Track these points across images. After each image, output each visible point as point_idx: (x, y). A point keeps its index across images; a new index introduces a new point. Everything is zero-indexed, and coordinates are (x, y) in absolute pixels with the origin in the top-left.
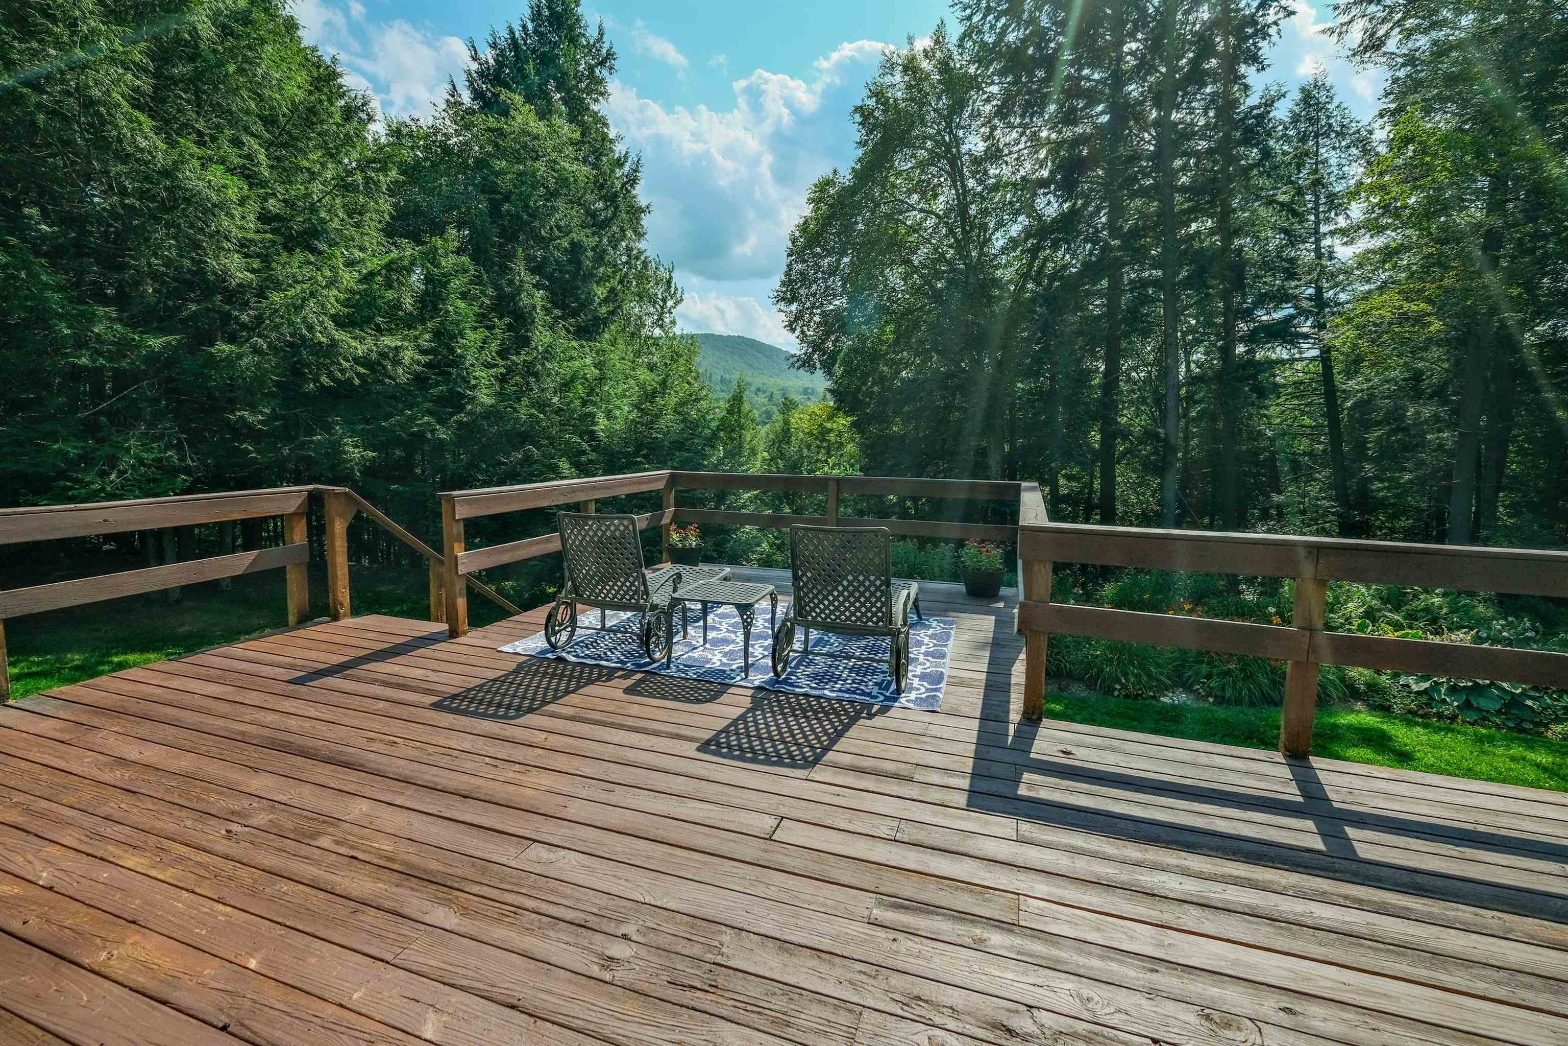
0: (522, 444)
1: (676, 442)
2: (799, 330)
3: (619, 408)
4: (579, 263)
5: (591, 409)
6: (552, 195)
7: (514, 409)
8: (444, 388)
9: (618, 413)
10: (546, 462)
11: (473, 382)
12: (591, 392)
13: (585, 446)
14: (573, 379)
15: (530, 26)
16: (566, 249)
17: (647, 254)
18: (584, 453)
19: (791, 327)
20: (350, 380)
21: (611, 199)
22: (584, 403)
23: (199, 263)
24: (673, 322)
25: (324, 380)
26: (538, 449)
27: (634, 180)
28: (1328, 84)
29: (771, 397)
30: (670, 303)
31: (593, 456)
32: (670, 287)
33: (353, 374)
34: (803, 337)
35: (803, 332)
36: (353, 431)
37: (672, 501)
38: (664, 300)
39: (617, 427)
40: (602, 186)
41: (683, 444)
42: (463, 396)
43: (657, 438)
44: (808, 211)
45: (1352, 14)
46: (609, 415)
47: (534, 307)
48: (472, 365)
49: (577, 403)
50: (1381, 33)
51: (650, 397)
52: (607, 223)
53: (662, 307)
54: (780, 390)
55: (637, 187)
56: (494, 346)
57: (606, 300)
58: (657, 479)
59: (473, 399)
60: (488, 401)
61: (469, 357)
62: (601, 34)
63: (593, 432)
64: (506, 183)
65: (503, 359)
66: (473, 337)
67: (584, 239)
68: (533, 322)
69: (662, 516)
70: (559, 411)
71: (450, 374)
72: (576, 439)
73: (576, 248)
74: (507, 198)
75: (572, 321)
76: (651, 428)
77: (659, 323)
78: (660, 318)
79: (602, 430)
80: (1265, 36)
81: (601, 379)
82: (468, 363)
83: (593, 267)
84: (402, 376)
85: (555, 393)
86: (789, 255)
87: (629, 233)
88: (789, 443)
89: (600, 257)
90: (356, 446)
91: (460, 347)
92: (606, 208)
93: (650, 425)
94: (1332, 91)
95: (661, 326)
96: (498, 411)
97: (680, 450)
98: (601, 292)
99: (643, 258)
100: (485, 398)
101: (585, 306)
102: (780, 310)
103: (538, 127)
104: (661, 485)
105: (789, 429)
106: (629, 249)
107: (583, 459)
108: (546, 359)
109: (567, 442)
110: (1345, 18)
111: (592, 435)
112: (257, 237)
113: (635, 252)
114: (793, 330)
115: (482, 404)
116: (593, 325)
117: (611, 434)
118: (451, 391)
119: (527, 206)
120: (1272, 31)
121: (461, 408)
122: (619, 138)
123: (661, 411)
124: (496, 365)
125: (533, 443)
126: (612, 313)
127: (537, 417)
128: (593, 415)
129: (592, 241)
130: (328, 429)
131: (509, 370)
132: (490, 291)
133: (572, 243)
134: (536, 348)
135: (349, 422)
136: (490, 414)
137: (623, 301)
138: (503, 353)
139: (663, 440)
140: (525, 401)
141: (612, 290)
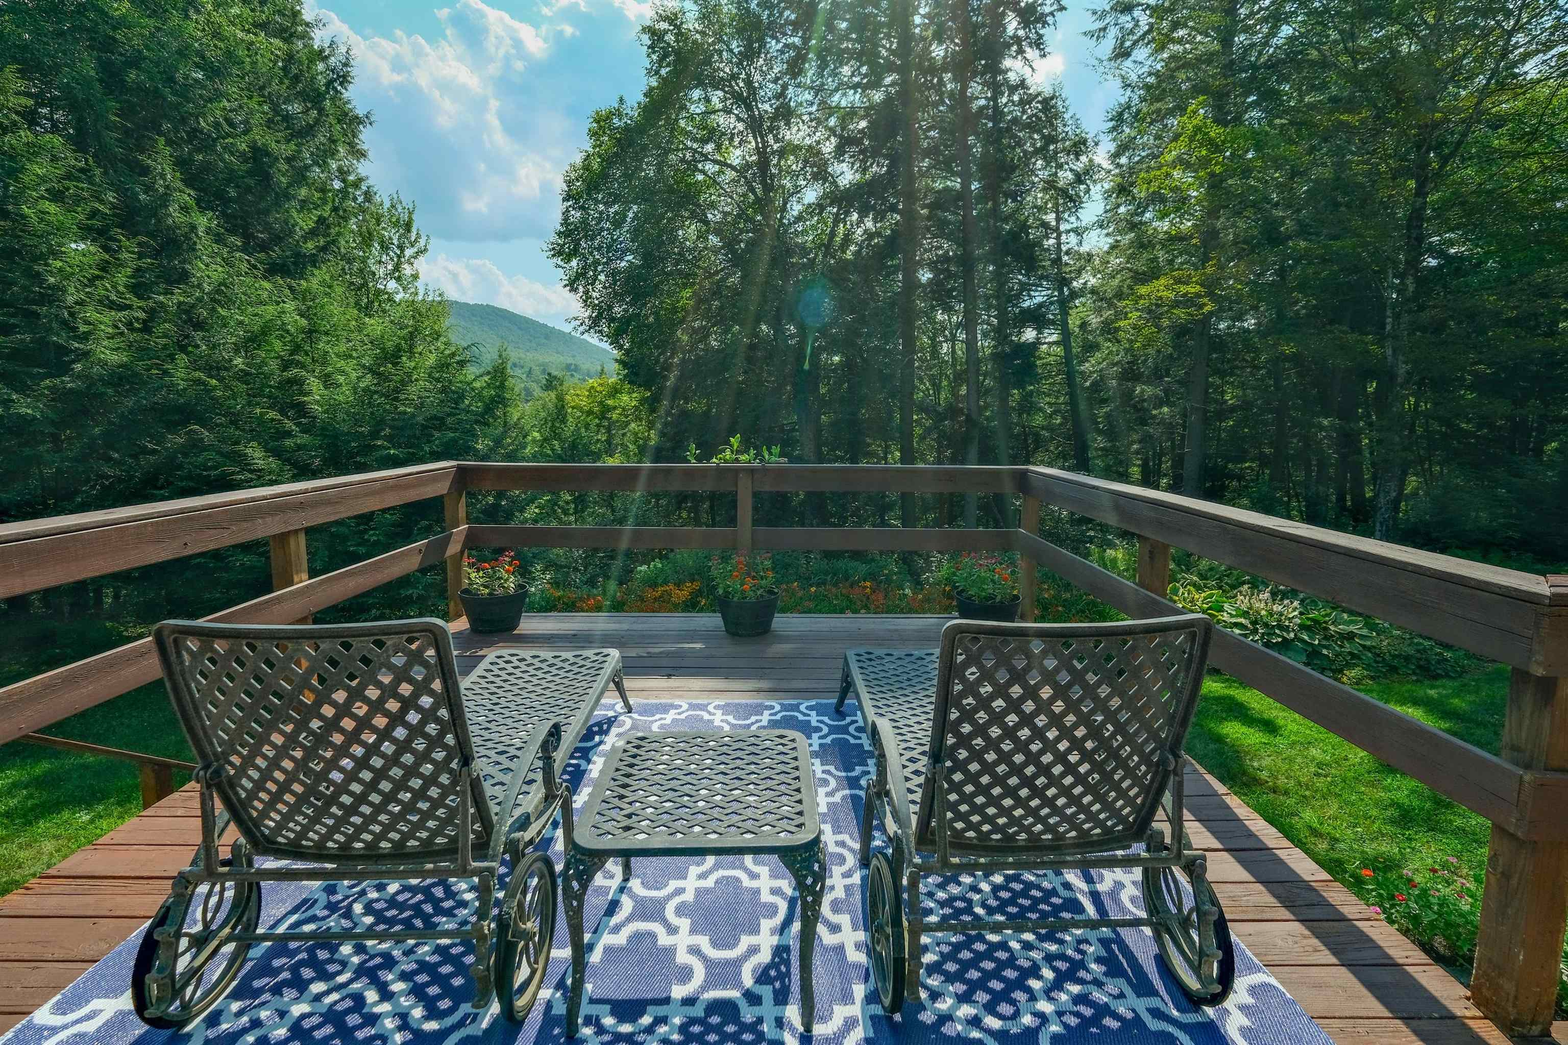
0: (185, 422)
1: (435, 418)
2: (581, 289)
3: (343, 372)
4: (265, 177)
5: (294, 371)
6: (214, 72)
7: (166, 372)
9: (341, 379)
10: (227, 448)
11: (83, 328)
12: (297, 349)
13: (289, 425)
14: (266, 330)
16: (243, 154)
17: (370, 182)
18: (289, 434)
19: (572, 285)
21: (314, 98)
22: (285, 366)
24: (415, 277)
26: (210, 430)
27: (344, 77)
28: (1063, 96)
29: (530, 372)
30: (409, 252)
31: (303, 439)
32: (409, 231)
34: (587, 300)
35: (586, 292)
37: (462, 513)
38: (401, 248)
39: (341, 398)
40: (296, 79)
41: (442, 420)
42: (63, 350)
43: (405, 413)
44: (587, 145)
45: (1106, 22)
46: (327, 380)
47: (194, 229)
48: (80, 303)
49: (274, 365)
50: (1128, 44)
51: (394, 356)
52: (309, 131)
53: (399, 257)
54: (539, 365)
55: (351, 87)
56: (122, 278)
57: (312, 233)
58: (434, 478)
61: (72, 290)
63: (303, 404)
64: (131, 39)
65: (140, 297)
68: (193, 249)
69: (446, 541)
70: (244, 377)
71: (37, 315)
72: (272, 414)
73: (258, 154)
75: (262, 256)
76: (396, 399)
77: (396, 273)
78: (397, 268)
79: (317, 402)
80: (1045, 24)
81: (311, 332)
82: (70, 300)
83: (290, 185)
85: (237, 351)
86: (564, 200)
87: (342, 150)
88: (564, 421)
89: (300, 176)
91: (52, 274)
92: (306, 112)
93: (394, 395)
94: (1067, 102)
95: (398, 279)
96: (136, 375)
97: (439, 429)
98: (304, 222)
99: (364, 188)
101: (281, 239)
102: (558, 266)
104: (442, 488)
105: (563, 407)
106: (343, 173)
107: (288, 442)
108: (218, 302)
109: (261, 419)
110: (1100, 25)
111: (301, 410)
113: (351, 178)
114: (574, 290)
115: (104, 364)
116: (294, 263)
117: (332, 408)
119: (171, 80)
120: (1050, 19)
122: (320, 22)
123: (409, 375)
124: (130, 307)
125: (203, 423)
126: (324, 249)
127: (204, 383)
128: (298, 382)
129: (287, 149)
131: (152, 313)
132: (111, 197)
133: (254, 147)
134: (199, 286)
137: (339, 234)
139: (413, 416)
140: (182, 359)
141: (321, 220)
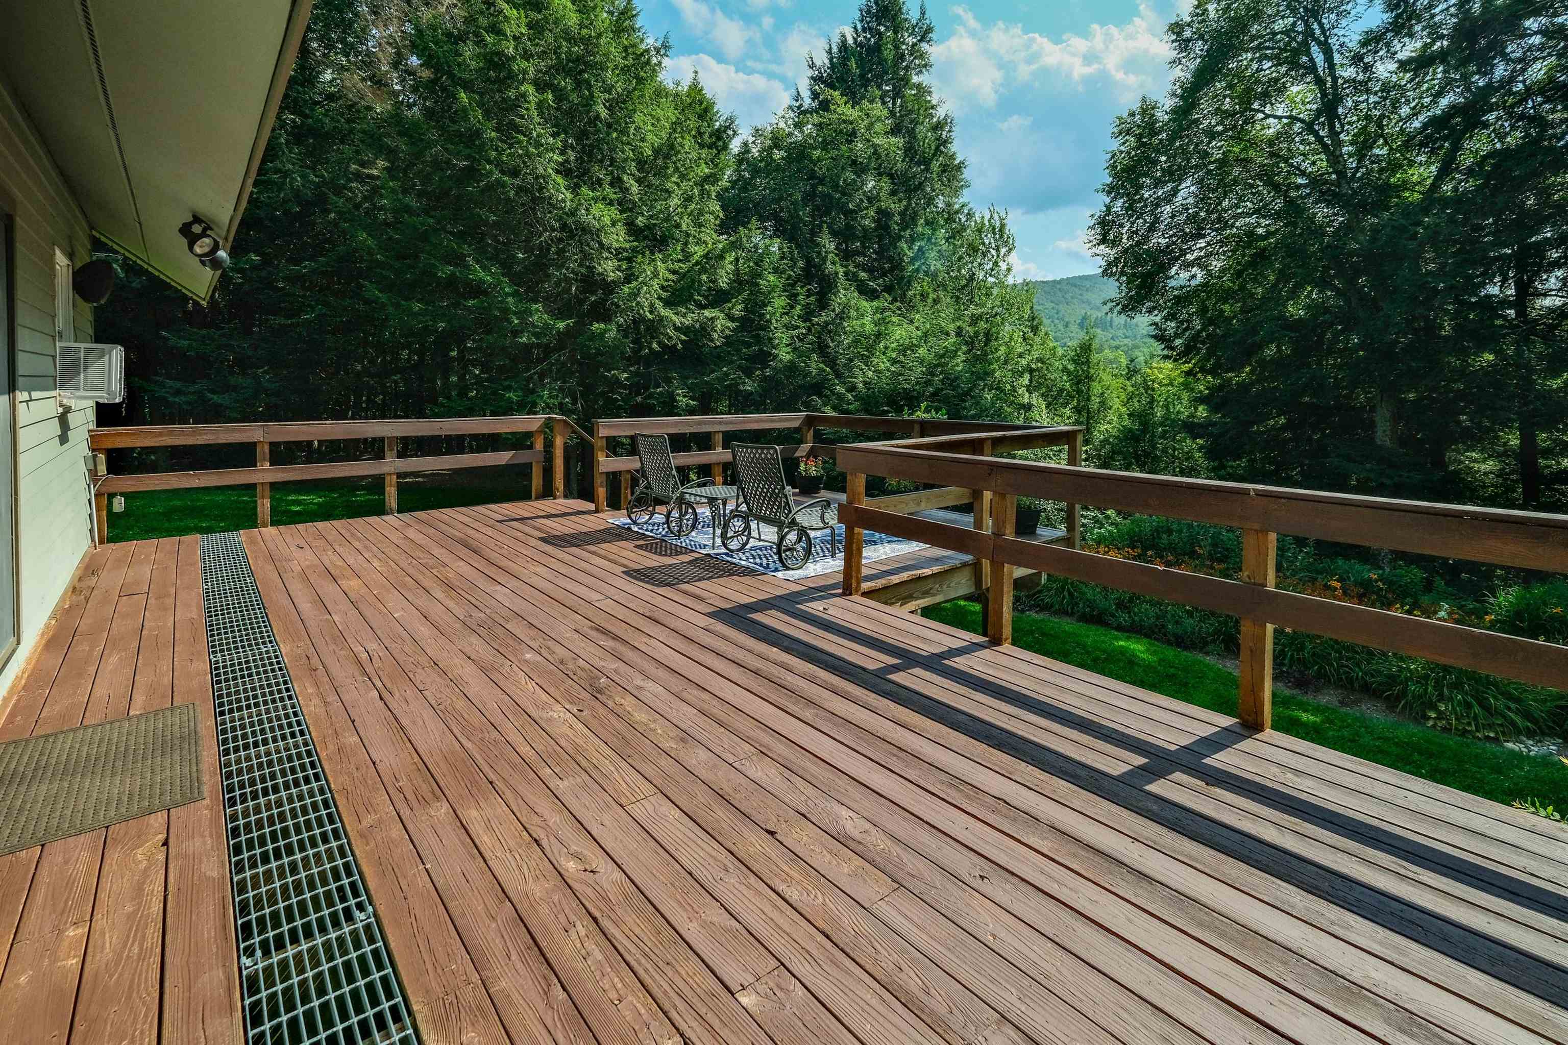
4: (887, 228)
6: (863, 170)
7: (807, 364)
8: (756, 348)
11: (776, 342)
15: (859, 26)
16: (872, 218)
17: (970, 206)
20: (675, 345)
21: (925, 162)
23: (591, 269)
24: (1010, 270)
25: (655, 345)
30: (1003, 250)
32: (1003, 234)
33: (677, 339)
36: (685, 384)
37: (810, 438)
38: (997, 249)
42: (768, 354)
47: (837, 273)
48: (776, 328)
52: (919, 186)
53: (995, 256)
56: (798, 311)
59: (776, 356)
60: (787, 357)
61: (774, 321)
62: (923, 14)
64: (821, 170)
65: (805, 321)
66: (780, 302)
67: (892, 206)
68: (836, 286)
71: (759, 336)
73: (883, 215)
74: (822, 181)
75: (880, 281)
77: (992, 272)
82: (773, 327)
84: (717, 339)
90: (684, 396)
91: (767, 314)
92: (921, 172)
95: (994, 275)
96: (794, 366)
99: (965, 211)
100: (785, 355)
103: (852, 113)
108: (843, 318)
112: (627, 246)
113: (956, 206)
115: (782, 360)
118: (761, 350)
121: (765, 365)
122: (941, 102)
124: (798, 327)
127: (825, 371)
129: (899, 206)
130: (669, 381)
132: (800, 264)
133: (880, 211)
134: (834, 310)
135: (683, 378)
136: (791, 368)
138: (807, 316)
140: (815, 357)
